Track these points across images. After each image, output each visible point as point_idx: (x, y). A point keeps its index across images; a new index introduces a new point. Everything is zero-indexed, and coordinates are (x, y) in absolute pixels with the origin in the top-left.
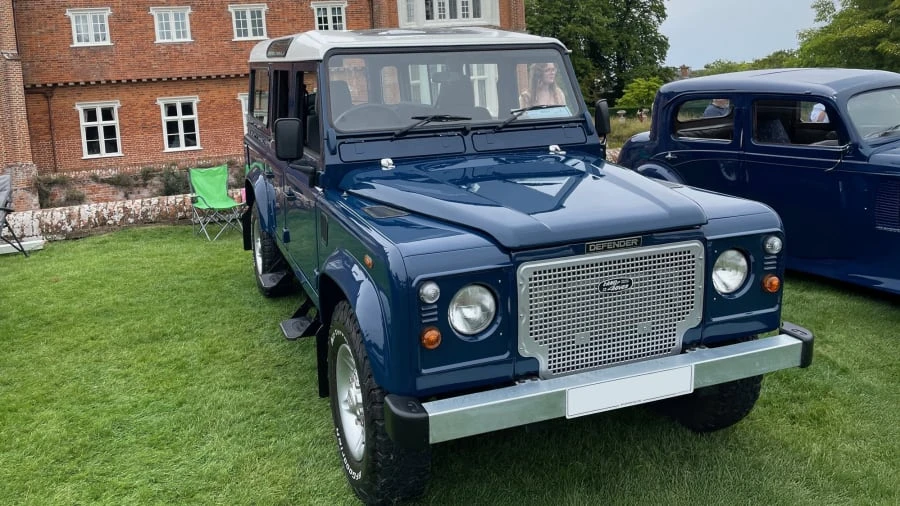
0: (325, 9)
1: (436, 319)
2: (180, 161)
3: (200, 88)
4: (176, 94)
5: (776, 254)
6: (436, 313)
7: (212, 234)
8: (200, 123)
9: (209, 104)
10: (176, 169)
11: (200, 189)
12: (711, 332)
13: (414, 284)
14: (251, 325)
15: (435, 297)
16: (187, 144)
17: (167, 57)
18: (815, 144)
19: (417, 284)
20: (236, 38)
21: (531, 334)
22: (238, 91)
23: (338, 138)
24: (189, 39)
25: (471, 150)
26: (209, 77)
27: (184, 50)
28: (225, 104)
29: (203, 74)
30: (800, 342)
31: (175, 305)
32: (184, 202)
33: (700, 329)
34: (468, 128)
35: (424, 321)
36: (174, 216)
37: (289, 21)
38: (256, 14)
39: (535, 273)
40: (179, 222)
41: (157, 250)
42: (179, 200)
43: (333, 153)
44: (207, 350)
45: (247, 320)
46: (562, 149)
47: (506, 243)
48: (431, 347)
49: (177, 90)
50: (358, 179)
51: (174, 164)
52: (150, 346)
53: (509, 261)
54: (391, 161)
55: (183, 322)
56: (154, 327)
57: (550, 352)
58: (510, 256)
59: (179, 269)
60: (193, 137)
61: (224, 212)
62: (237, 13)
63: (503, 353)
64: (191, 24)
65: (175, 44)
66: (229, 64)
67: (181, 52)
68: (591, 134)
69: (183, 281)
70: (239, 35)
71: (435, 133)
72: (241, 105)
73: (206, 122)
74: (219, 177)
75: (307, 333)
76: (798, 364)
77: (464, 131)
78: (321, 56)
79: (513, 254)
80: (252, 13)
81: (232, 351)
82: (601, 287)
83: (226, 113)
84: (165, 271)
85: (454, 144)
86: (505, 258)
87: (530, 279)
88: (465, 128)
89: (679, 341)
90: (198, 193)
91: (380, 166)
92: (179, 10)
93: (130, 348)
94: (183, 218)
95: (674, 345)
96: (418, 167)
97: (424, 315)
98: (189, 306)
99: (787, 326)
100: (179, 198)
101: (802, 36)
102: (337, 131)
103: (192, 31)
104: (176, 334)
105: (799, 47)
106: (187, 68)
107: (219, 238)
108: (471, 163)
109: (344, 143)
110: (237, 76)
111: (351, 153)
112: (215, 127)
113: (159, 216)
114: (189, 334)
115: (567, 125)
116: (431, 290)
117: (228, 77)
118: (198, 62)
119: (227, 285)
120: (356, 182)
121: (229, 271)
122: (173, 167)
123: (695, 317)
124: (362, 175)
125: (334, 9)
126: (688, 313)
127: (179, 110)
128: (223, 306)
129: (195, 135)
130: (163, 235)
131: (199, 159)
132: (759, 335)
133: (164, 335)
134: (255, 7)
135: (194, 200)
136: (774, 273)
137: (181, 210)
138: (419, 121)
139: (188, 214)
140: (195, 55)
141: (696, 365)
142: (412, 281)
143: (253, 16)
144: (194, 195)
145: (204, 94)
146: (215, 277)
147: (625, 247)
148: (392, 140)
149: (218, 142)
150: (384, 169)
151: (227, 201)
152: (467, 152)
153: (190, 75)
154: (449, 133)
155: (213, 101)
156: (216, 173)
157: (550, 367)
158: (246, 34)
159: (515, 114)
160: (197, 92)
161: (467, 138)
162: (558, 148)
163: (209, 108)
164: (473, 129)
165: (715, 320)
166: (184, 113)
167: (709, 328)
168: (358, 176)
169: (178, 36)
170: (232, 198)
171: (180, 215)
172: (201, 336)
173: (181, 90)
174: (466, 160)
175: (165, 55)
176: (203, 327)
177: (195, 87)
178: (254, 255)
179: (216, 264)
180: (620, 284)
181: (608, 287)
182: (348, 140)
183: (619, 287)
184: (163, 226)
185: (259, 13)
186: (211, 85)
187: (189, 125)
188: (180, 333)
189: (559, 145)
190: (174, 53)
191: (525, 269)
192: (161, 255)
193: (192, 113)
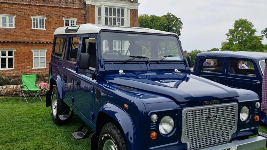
0: (68, 21)
1: (155, 128)
2: (5, 74)
3: (16, 46)
4: (6, 47)
5: (258, 108)
6: (155, 126)
7: (29, 101)
8: (15, 59)
9: (19, 52)
10: (4, 77)
11: (25, 83)
12: (239, 135)
13: (149, 115)
14: (53, 136)
15: (156, 120)
16: (9, 67)
17: (4, 33)
18: (248, 75)
19: (150, 114)
20: (33, 28)
21: (186, 135)
22: (32, 48)
23: (104, 62)
24: (14, 27)
25: (149, 69)
26: (20, 42)
27: (11, 31)
28: (26, 53)
29: (18, 41)
30: (266, 138)
31: (19, 127)
32: (17, 88)
33: (236, 134)
34: (149, 61)
35: (151, 129)
36: (12, 93)
37: (54, 24)
38: (41, 20)
39: (188, 112)
40: (15, 96)
41: (6, 106)
42: (15, 87)
43: (102, 67)
44: (37, 145)
45: (51, 133)
46: (179, 71)
47: (179, 100)
48: (153, 139)
49: (7, 46)
50: (110, 77)
51: (3, 75)
52: (11, 144)
53: (179, 107)
54: (123, 71)
55: (24, 134)
56: (12, 136)
57: (191, 141)
58: (180, 105)
59: (18, 113)
60: (12, 65)
61: (34, 92)
62: (34, 19)
63: (176, 142)
64: (15, 21)
65: (8, 29)
66: (29, 38)
67: (10, 32)
68: (187, 66)
69: (20, 118)
70: (34, 27)
71: (137, 62)
72: (32, 53)
73: (17, 59)
74: (33, 78)
75: (85, 137)
76: (265, 146)
77: (147, 62)
78: (98, 32)
79: (181, 105)
80: (40, 20)
81: (47, 146)
82: (208, 118)
83: (26, 56)
84: (12, 115)
85: (144, 67)
86: (178, 106)
87: (186, 114)
88: (147, 61)
89: (230, 138)
90: (24, 84)
91: (119, 73)
92: (11, 16)
93: (3, 144)
94: (16, 95)
95: (228, 139)
96: (134, 74)
97: (151, 126)
98: (25, 128)
99: (260, 133)
100: (15, 86)
101: (222, 44)
102: (104, 59)
103: (15, 25)
104: (22, 139)
105: (222, 47)
106: (12, 38)
107: (32, 102)
108: (148, 74)
109: (106, 64)
110: (32, 43)
111: (108, 68)
112: (21, 61)
113: (6, 93)
114: (28, 139)
115: (180, 63)
116: (155, 117)
117: (28, 42)
118: (17, 36)
119: (39, 120)
120: (109, 78)
121: (39, 115)
122: (3, 76)
123: (235, 130)
124: (111, 76)
125: (71, 21)
126: (233, 128)
127: (7, 54)
128: (39, 128)
129: (12, 64)
130: (7, 101)
131: (13, 73)
132: (249, 137)
133: (17, 139)
134: (42, 18)
135: (22, 87)
136: (257, 114)
137: (15, 91)
138: (132, 58)
139: (18, 93)
140: (16, 33)
141: (237, 146)
142: (148, 113)
143: (40, 21)
144: (22, 85)
145: (18, 48)
146: (34, 117)
147: (215, 104)
148: (122, 64)
149: (22, 67)
150: (120, 74)
151: (35, 88)
152: (148, 70)
153: (13, 41)
154: (142, 63)
155: (21, 51)
156: (32, 77)
157: (191, 147)
158: (37, 27)
159: (163, 58)
160: (15, 47)
161: (148, 65)
162: (177, 70)
163: (19, 54)
164: (150, 62)
165: (241, 130)
166: (9, 55)
167: (239, 133)
168: (110, 76)
169: (10, 26)
170: (37, 87)
171: (15, 93)
172: (33, 140)
173: (8, 46)
174: (147, 72)
175: (3, 32)
176: (32, 136)
177: (14, 45)
178: (52, 108)
179: (33, 112)
180: (214, 117)
181: (210, 118)
182: (107, 63)
183: (213, 118)
184: (7, 97)
185: (43, 20)
186: (21, 45)
187: (10, 60)
188: (24, 139)
189: (178, 69)
190: (7, 32)
191: (185, 110)
192: (9, 108)
193: (12, 55)
